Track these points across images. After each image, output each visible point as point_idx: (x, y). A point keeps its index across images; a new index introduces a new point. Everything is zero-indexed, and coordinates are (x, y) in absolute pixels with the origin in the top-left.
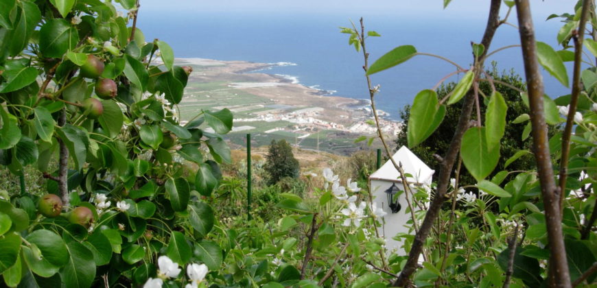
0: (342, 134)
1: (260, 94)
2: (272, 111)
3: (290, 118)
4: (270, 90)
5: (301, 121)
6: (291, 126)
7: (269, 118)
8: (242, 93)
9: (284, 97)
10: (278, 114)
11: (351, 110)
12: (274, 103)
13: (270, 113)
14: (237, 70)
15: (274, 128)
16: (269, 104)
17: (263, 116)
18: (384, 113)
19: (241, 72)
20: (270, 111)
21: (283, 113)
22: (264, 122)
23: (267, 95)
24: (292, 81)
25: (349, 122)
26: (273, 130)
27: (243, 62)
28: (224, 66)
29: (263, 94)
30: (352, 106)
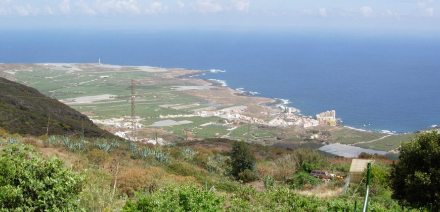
0: (263, 127)
1: (196, 95)
2: (207, 109)
3: (221, 115)
4: (204, 92)
5: (229, 116)
6: (221, 121)
7: (204, 114)
8: (182, 93)
9: (216, 97)
10: (211, 111)
11: (269, 108)
12: (207, 102)
13: (205, 110)
14: (178, 76)
15: (208, 122)
16: (204, 103)
17: (199, 113)
18: (295, 110)
19: (181, 77)
20: (205, 108)
21: (215, 110)
22: (200, 117)
23: (202, 96)
24: (222, 84)
25: (268, 117)
26: (207, 124)
27: (182, 69)
28: (167, 72)
29: (199, 95)
30: (270, 104)
